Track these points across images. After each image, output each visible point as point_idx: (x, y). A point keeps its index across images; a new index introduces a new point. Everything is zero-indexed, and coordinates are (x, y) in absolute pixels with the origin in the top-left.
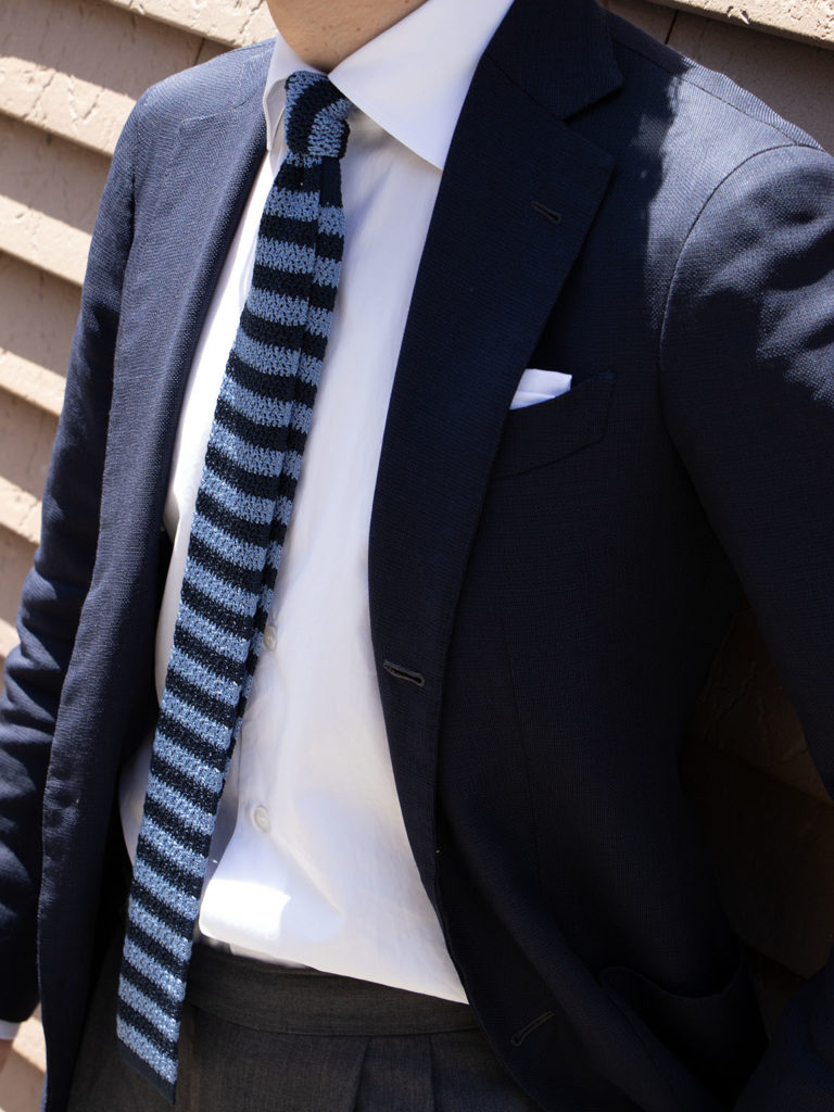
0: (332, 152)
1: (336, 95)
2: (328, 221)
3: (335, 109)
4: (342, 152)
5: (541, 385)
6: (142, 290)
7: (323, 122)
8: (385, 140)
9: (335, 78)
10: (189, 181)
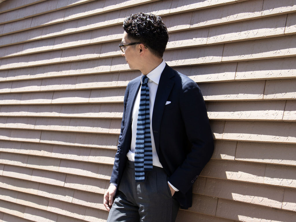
0: (146, 83)
1: (147, 77)
2: (147, 88)
3: (147, 79)
4: (147, 83)
5: (168, 103)
6: (129, 99)
7: (146, 80)
8: (152, 82)
9: (147, 76)
10: (133, 89)
